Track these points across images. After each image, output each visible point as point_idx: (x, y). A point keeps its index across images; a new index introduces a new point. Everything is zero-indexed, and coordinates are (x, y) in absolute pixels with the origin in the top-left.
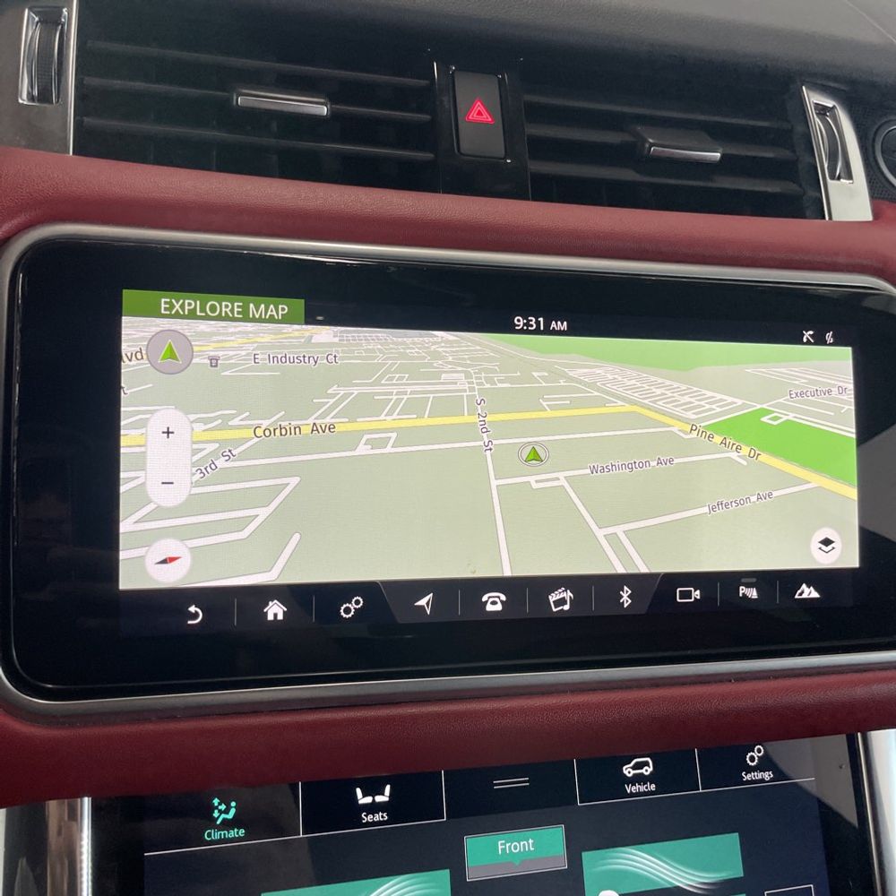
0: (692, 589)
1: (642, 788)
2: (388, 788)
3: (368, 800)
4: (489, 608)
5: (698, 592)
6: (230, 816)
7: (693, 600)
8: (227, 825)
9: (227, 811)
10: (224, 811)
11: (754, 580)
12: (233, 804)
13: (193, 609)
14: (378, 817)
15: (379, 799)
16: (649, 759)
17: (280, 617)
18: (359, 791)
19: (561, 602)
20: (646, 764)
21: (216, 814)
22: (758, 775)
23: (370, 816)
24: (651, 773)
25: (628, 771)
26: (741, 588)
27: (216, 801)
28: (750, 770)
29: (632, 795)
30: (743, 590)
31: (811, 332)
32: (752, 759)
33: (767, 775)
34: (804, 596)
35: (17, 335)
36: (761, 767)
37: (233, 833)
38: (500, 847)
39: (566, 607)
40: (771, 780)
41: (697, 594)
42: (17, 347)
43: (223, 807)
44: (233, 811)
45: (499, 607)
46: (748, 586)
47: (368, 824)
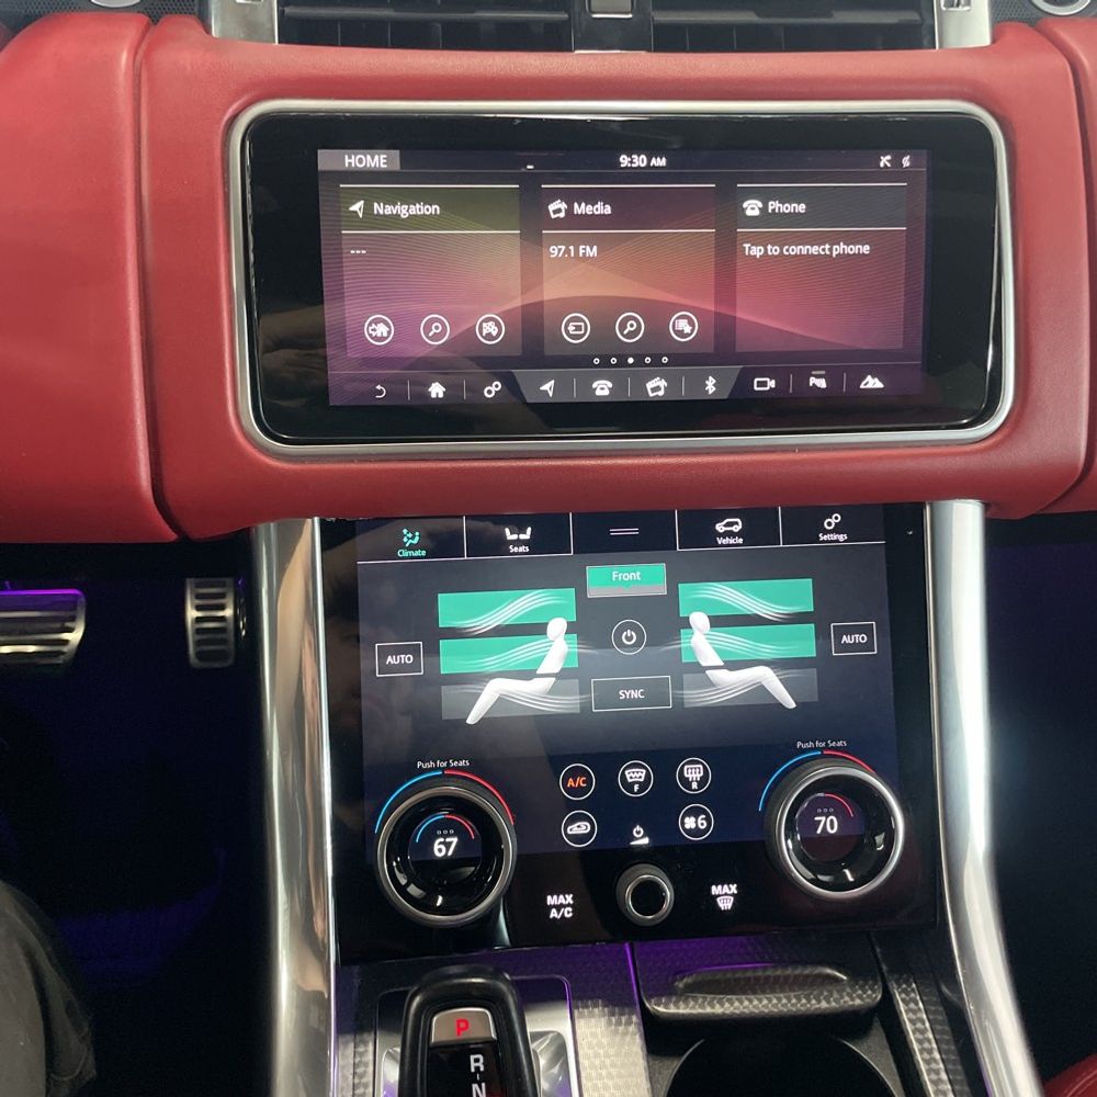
0: (768, 379)
1: (732, 541)
2: (529, 529)
3: (515, 537)
4: (598, 393)
5: (773, 381)
6: (416, 541)
7: (768, 388)
8: (413, 547)
9: (413, 538)
10: (411, 538)
11: (823, 372)
12: (417, 534)
13: (379, 387)
14: (522, 549)
15: (522, 537)
16: (738, 520)
17: (441, 395)
18: (507, 531)
19: (657, 389)
20: (737, 523)
21: (405, 540)
22: (834, 537)
23: (516, 548)
24: (740, 530)
25: (720, 528)
26: (811, 378)
27: (405, 531)
28: (826, 532)
29: (722, 545)
30: (813, 381)
31: (889, 157)
32: (829, 524)
33: (842, 537)
34: (868, 386)
35: (248, 188)
36: (837, 530)
37: (417, 553)
38: (614, 576)
39: (661, 393)
40: (845, 541)
41: (772, 384)
42: (249, 196)
43: (410, 535)
44: (417, 539)
45: (606, 392)
46: (817, 377)
47: (514, 554)
